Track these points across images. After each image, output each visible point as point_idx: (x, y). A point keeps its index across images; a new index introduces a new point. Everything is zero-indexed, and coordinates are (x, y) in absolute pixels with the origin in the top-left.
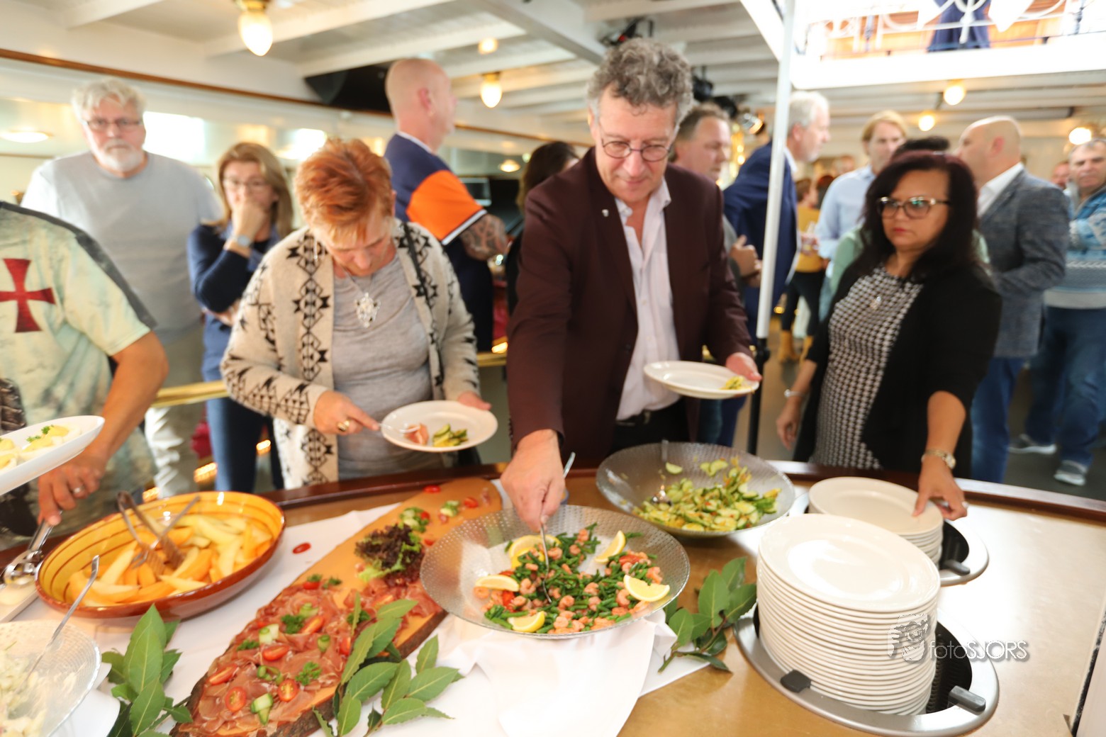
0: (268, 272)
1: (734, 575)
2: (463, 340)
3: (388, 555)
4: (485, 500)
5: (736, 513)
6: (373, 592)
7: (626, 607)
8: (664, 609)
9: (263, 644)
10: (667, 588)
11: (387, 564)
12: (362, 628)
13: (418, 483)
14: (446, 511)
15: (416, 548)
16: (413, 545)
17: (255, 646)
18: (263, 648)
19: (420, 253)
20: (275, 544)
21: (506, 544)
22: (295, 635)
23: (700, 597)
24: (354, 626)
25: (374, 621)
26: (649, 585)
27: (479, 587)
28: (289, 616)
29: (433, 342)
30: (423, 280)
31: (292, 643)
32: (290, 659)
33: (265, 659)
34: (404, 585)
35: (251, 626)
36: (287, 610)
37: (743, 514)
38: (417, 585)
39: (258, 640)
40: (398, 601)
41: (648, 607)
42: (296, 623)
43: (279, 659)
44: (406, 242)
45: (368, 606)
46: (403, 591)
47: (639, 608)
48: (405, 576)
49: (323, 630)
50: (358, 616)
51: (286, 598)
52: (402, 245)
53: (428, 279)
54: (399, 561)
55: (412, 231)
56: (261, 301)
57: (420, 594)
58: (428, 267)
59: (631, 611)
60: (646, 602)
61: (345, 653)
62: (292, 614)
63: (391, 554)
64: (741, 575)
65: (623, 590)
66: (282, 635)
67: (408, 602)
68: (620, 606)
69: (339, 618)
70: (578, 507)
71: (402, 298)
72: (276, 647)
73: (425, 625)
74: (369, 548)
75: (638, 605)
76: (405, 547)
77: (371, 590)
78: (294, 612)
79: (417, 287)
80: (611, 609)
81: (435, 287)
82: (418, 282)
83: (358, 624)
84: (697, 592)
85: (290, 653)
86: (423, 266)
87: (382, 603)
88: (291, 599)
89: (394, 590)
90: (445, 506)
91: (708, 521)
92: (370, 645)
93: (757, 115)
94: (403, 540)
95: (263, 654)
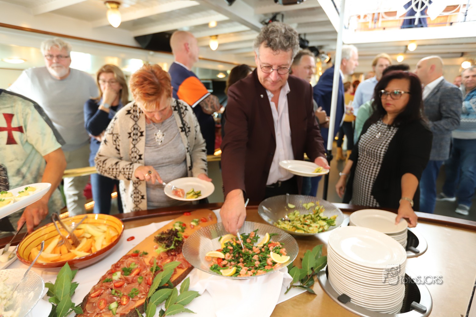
0: (117, 120)
1: (317, 252)
2: (201, 150)
3: (168, 242)
4: (210, 219)
5: (318, 225)
6: (162, 258)
7: (271, 266)
8: (287, 267)
9: (114, 280)
10: (289, 257)
11: (168, 246)
12: (157, 274)
13: (181, 211)
14: (193, 223)
15: (180, 239)
16: (179, 238)
17: (110, 281)
18: (114, 282)
19: (183, 113)
20: (119, 237)
21: (219, 238)
22: (128, 276)
23: (302, 262)
24: (154, 272)
25: (162, 270)
26: (281, 256)
27: (207, 256)
28: (125, 268)
29: (188, 151)
30: (184, 125)
31: (127, 280)
32: (126, 287)
33: (115, 286)
34: (175, 255)
35: (109, 272)
36: (124, 265)
37: (321, 226)
38: (181, 255)
39: (112, 278)
40: (173, 262)
41: (280, 266)
42: (128, 271)
43: (121, 286)
44: (177, 108)
45: (159, 264)
46: (174, 257)
47: (276, 266)
48: (176, 251)
49: (140, 274)
50: (155, 268)
51: (124, 260)
52: (175, 110)
53: (186, 124)
54: (173, 245)
55: (180, 103)
56: (114, 133)
57: (182, 259)
58: (186, 119)
59: (273, 267)
60: (280, 264)
61: (149, 284)
62: (126, 267)
63: (169, 242)
64: (320, 252)
65: (269, 258)
66: (122, 276)
67: (177, 262)
68: (268, 265)
69: (147, 269)
70: (250, 222)
71: (175, 132)
72: (120, 281)
73: (183, 273)
74: (160, 239)
75: (276, 265)
76: (176, 239)
77: (161, 257)
78: (127, 266)
79: (181, 128)
80: (264, 266)
81: (189, 128)
82: (182, 126)
83: (155, 272)
84: (301, 260)
85: (126, 284)
86: (184, 119)
87: (165, 263)
88: (126, 261)
89: (171, 257)
90: (193, 221)
91: (306, 229)
92: (160, 281)
93: (327, 55)
94: (175, 236)
95: (114, 284)
